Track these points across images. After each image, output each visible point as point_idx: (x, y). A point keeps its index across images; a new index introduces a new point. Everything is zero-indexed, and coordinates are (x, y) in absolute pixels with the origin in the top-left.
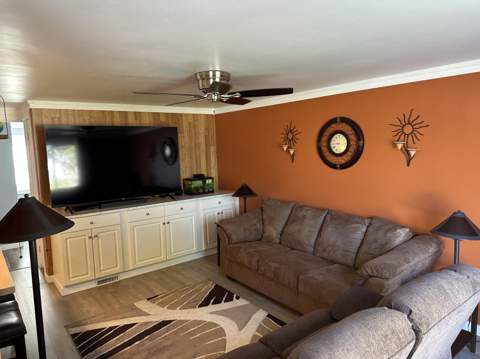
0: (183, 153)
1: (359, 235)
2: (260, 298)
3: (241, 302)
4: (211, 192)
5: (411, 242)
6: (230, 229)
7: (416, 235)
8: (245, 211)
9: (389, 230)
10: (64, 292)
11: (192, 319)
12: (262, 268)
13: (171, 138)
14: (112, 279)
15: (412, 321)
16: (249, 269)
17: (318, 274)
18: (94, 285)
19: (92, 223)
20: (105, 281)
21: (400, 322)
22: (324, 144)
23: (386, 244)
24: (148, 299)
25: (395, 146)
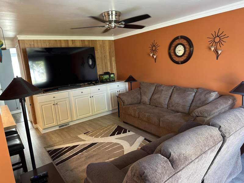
0: (98, 61)
1: (191, 97)
2: (140, 131)
3: (131, 133)
4: (113, 81)
5: (219, 99)
6: (124, 98)
7: (221, 96)
8: (131, 90)
9: (207, 93)
10: (43, 132)
11: (107, 142)
12: (141, 117)
13: (91, 55)
14: (66, 125)
15: (221, 131)
16: (134, 117)
17: (170, 117)
18: (57, 128)
19: (54, 97)
20: (63, 126)
21: (215, 131)
22: (172, 51)
23: (206, 100)
24: (85, 134)
25: (210, 49)
